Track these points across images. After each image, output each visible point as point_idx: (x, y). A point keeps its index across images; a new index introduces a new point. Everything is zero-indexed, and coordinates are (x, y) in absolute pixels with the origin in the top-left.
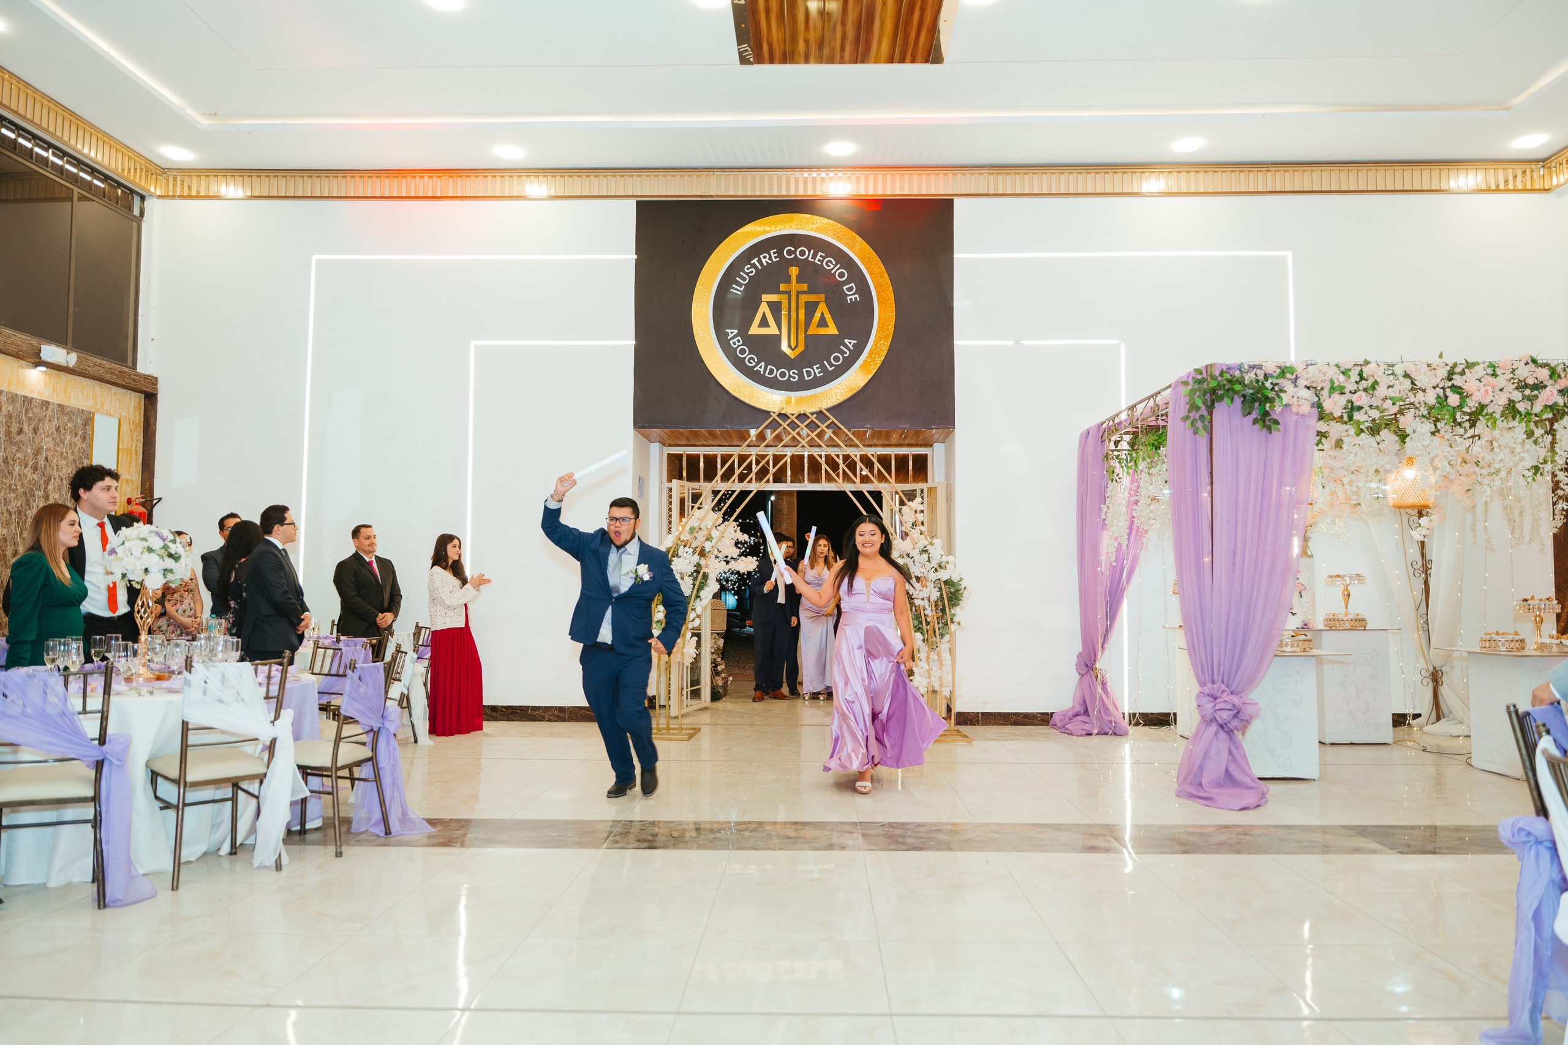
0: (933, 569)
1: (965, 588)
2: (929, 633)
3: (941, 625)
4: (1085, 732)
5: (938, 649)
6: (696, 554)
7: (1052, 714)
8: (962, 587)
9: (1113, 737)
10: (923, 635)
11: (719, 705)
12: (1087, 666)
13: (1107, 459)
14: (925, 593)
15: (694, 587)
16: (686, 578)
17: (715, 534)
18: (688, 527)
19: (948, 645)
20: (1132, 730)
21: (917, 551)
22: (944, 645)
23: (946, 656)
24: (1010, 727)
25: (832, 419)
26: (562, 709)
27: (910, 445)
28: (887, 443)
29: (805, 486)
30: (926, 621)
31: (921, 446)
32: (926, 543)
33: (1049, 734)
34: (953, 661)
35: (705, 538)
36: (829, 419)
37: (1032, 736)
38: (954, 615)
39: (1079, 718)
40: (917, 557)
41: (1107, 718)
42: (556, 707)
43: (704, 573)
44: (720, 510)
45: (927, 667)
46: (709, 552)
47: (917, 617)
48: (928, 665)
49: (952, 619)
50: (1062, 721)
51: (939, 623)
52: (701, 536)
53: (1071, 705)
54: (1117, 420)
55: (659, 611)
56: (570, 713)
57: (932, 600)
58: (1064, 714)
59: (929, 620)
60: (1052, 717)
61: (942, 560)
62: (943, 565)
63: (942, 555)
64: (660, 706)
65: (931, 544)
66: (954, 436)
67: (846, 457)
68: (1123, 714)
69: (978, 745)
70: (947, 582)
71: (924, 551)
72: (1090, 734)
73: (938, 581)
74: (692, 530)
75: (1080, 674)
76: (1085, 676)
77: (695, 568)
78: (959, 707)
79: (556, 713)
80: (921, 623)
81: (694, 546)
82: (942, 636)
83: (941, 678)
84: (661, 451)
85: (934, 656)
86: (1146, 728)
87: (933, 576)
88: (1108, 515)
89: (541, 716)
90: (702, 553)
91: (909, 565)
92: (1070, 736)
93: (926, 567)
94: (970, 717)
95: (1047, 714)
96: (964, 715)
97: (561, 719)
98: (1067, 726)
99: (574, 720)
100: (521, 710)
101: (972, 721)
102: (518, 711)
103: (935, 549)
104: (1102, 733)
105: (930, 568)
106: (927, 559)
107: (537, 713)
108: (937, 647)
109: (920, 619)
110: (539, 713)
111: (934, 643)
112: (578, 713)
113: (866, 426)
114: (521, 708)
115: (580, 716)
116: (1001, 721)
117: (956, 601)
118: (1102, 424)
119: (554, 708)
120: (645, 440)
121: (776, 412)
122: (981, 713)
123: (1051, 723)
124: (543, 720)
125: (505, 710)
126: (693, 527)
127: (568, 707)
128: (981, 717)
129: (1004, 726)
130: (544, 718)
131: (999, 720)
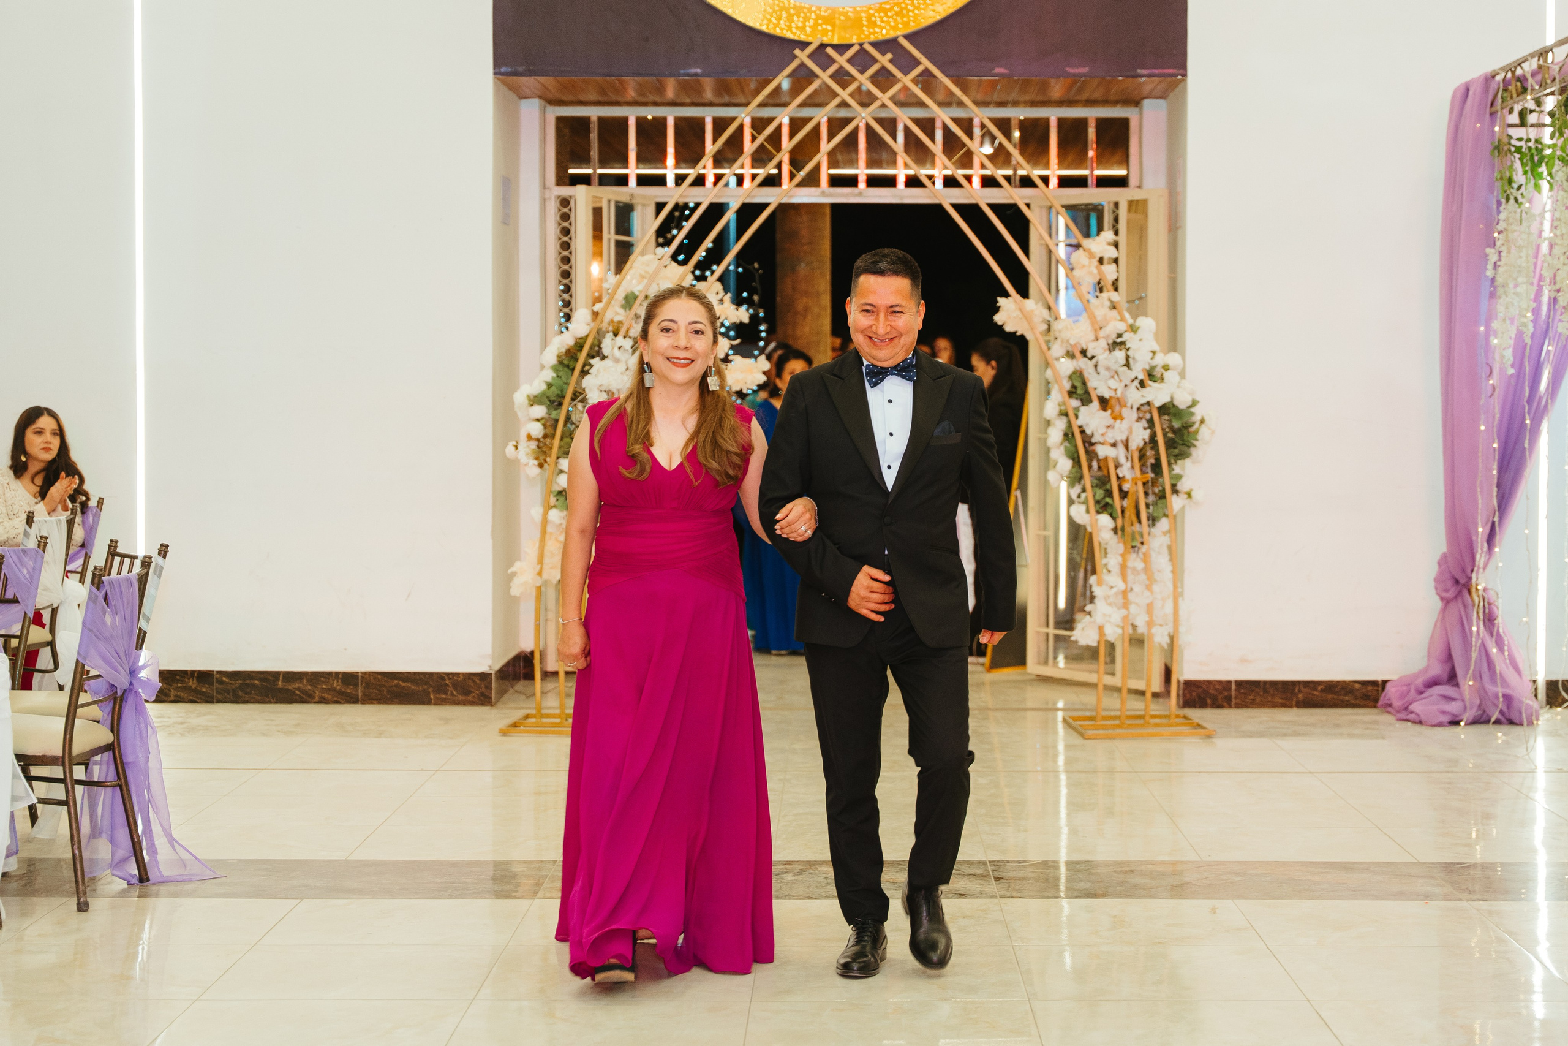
0: (1136, 383)
1: (1202, 421)
2: (1127, 514)
3: (1151, 498)
4: (1446, 719)
5: (1144, 549)
7: (1385, 682)
8: (1197, 418)
9: (1506, 728)
10: (1114, 519)
12: (1457, 582)
13: (1499, 152)
14: (1119, 432)
19: (1167, 540)
21: (1103, 343)
22: (1158, 538)
23: (1161, 562)
24: (1295, 711)
25: (926, 63)
26: (349, 678)
27: (1090, 103)
28: (1040, 98)
29: (860, 194)
30: (1121, 490)
31: (1114, 103)
32: (1121, 327)
33: (1374, 723)
34: (1177, 572)
37: (1337, 725)
38: (1179, 477)
39: (1438, 690)
40: (1103, 357)
41: (1494, 689)
42: (337, 673)
44: (667, 243)
45: (1121, 586)
47: (1102, 481)
48: (1124, 579)
49: (1174, 486)
50: (1403, 696)
51: (1146, 494)
53: (1421, 664)
54: (1519, 72)
56: (368, 685)
57: (1133, 445)
58: (1406, 683)
59: (1126, 487)
60: (1383, 689)
61: (1154, 363)
62: (1158, 372)
63: (1154, 353)
64: (546, 675)
65: (1133, 329)
66: (1184, 92)
68: (1535, 683)
69: (1224, 745)
70: (1163, 410)
71: (1117, 344)
72: (1455, 723)
73: (1146, 408)
74: (629, 299)
75: (1442, 599)
76: (1452, 605)
78: (1190, 670)
79: (337, 685)
80: (1109, 493)
82: (1153, 520)
83: (1150, 608)
84: (543, 113)
85: (1135, 562)
87: (1136, 397)
88: (1501, 270)
89: (305, 693)
91: (1086, 375)
92: (1417, 727)
93: (1122, 378)
94: (1212, 692)
95: (1374, 683)
96: (1199, 687)
97: (347, 698)
98: (1411, 707)
99: (375, 700)
100: (262, 680)
101: (1217, 699)
102: (257, 682)
103: (1140, 340)
104: (1481, 720)
105: (1130, 380)
106: (1123, 362)
107: (297, 686)
108: (1142, 543)
109: (1108, 487)
110: (301, 686)
111: (1138, 536)
112: (384, 686)
113: (998, 70)
114: (262, 676)
115: (389, 692)
116: (1278, 700)
117: (1184, 448)
118: (1493, 77)
119: (332, 676)
120: (511, 94)
121: (808, 44)
122: (1236, 681)
123: (1381, 702)
124: (309, 699)
125: (227, 680)
126: (633, 293)
127: (362, 673)
128: (1236, 690)
129: (1283, 709)
130: (311, 696)
131: (1273, 696)
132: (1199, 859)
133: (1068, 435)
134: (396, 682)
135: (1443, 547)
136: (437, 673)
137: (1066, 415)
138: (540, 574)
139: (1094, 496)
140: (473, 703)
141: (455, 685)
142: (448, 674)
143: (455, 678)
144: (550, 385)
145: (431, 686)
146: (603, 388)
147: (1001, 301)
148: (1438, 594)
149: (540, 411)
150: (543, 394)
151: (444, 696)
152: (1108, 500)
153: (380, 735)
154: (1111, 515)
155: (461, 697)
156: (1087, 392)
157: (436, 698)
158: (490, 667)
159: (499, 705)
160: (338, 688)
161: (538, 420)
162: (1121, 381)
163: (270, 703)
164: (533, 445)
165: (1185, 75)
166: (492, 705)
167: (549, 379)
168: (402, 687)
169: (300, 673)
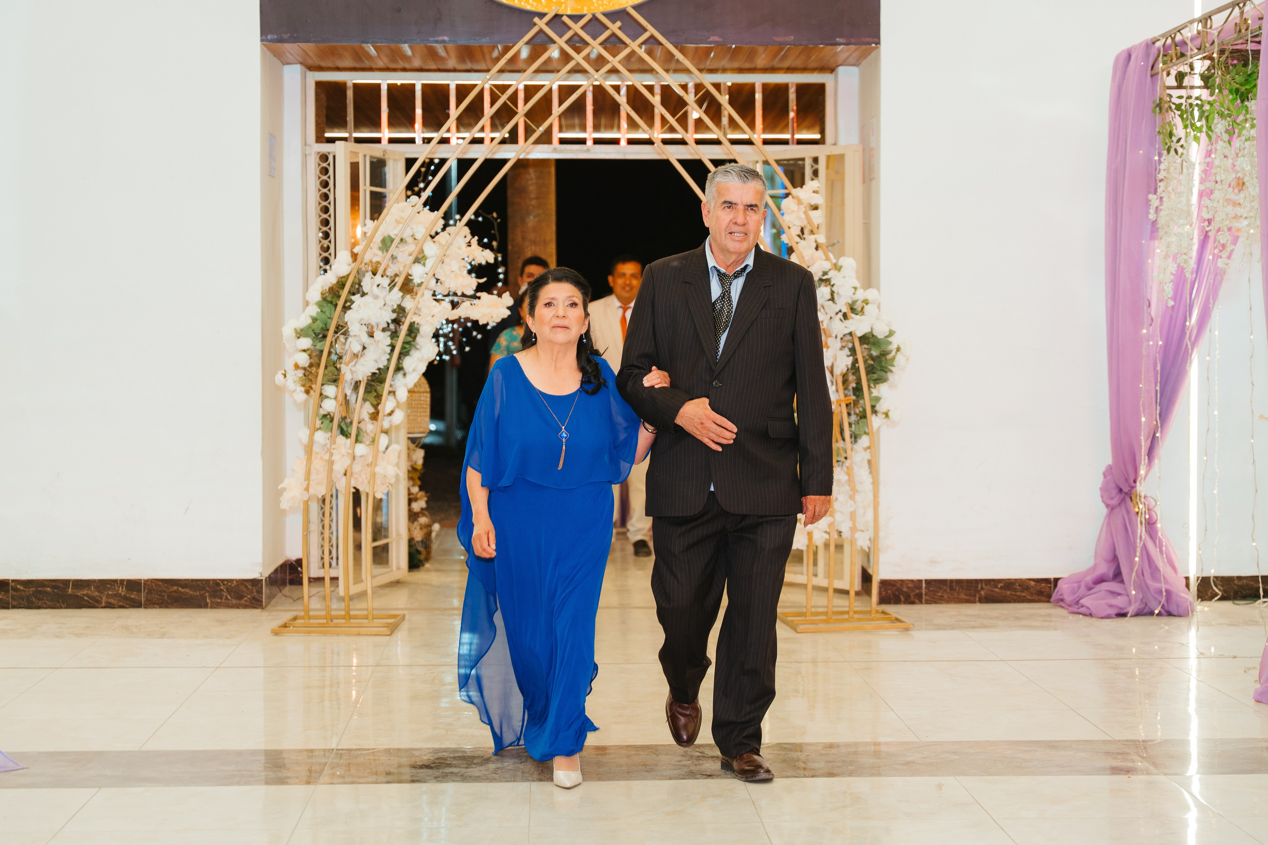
0: (840, 315)
1: (898, 349)
4: (1113, 611)
5: (848, 463)
6: (396, 289)
7: (1056, 580)
8: (893, 347)
9: (1165, 619)
11: (419, 576)
12: (1121, 490)
13: (1160, 109)
15: (392, 350)
16: (378, 334)
17: (431, 249)
18: (378, 239)
19: (867, 455)
20: (1203, 608)
22: (859, 453)
23: (862, 474)
24: (978, 606)
25: (651, 30)
26: (133, 585)
27: (790, 70)
28: (748, 64)
29: (588, 150)
31: (814, 68)
32: (827, 266)
33: (1050, 615)
34: (876, 483)
35: (412, 258)
36: (645, 30)
37: (1017, 618)
38: (878, 399)
39: (1105, 586)
41: (1153, 585)
42: (122, 581)
43: (412, 325)
44: (417, 195)
46: (420, 285)
49: (873, 407)
50: (1073, 592)
51: (849, 414)
52: (404, 255)
53: (1091, 563)
54: (1178, 38)
55: (326, 397)
56: (150, 592)
58: (1077, 580)
60: (1056, 586)
61: (856, 297)
62: (858, 306)
63: (855, 288)
64: (313, 580)
65: (837, 268)
66: (878, 58)
67: (666, 90)
68: (1187, 578)
69: (921, 636)
70: (864, 339)
71: (823, 281)
72: (1122, 615)
73: (848, 338)
74: (386, 243)
75: (1107, 506)
76: (1117, 510)
77: (394, 316)
78: (885, 570)
79: (122, 591)
81: (390, 272)
82: (855, 437)
83: (853, 516)
84: (304, 78)
86: (1228, 605)
87: (839, 327)
88: (1162, 213)
89: (93, 598)
90: (408, 287)
92: (1088, 619)
93: (827, 311)
94: (905, 589)
95: (1047, 581)
96: (895, 586)
97: (132, 603)
98: (1082, 601)
99: (157, 604)
100: (54, 587)
101: (910, 597)
102: (49, 589)
103: (844, 277)
104: (1145, 612)
105: (835, 313)
106: (829, 297)
107: (85, 592)
108: (845, 458)
110: (89, 592)
111: (842, 452)
112: (165, 592)
113: (711, 39)
114: (54, 584)
115: (168, 596)
116: (963, 596)
117: (883, 373)
118: (1154, 43)
119: (117, 583)
120: (276, 61)
121: (544, 15)
122: (926, 580)
123: (1054, 596)
124: (97, 605)
125: (22, 588)
126: (389, 236)
127: (144, 580)
128: (926, 588)
129: (968, 605)
130: (99, 602)
131: (958, 593)
132: (916, 740)
134: (176, 588)
135: (1110, 461)
136: (213, 580)
138: (307, 489)
140: (245, 607)
142: (223, 581)
143: (229, 584)
144: (314, 320)
145: (208, 592)
146: (363, 322)
148: (1103, 501)
149: (306, 342)
150: (309, 327)
151: (219, 601)
153: (163, 635)
155: (234, 601)
157: (212, 602)
158: (261, 574)
159: (269, 607)
160: (123, 594)
161: (304, 351)
162: (827, 313)
163: (61, 608)
164: (300, 373)
165: (878, 43)
166: (263, 608)
167: (314, 314)
168: (182, 593)
169: (88, 581)
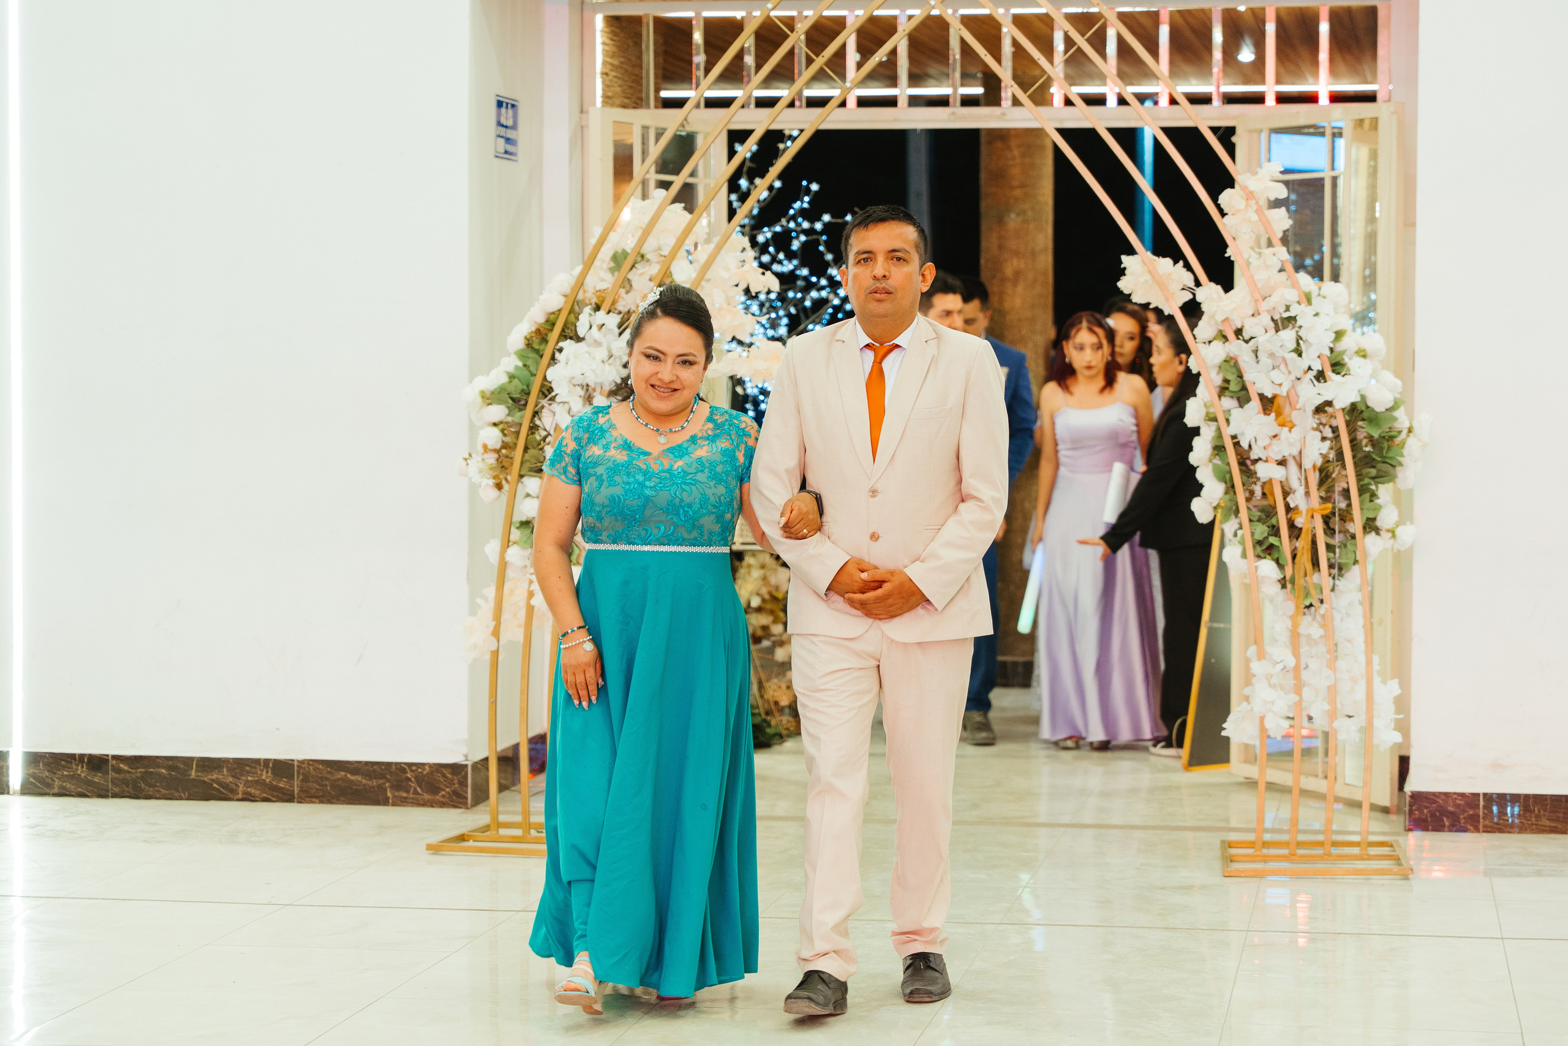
0: (1313, 374)
1: (1410, 430)
2: (1300, 559)
3: (1338, 539)
5: (1323, 609)
8: (1402, 426)
10: (1281, 566)
14: (1286, 445)
18: (606, 253)
19: (1363, 596)
22: (1346, 596)
23: (1351, 627)
26: (282, 768)
30: (1291, 525)
32: (1292, 295)
38: (1378, 508)
40: (1266, 339)
42: (267, 761)
45: (1291, 661)
47: (1266, 514)
48: (1296, 653)
49: (1367, 520)
51: (1328, 531)
55: (528, 495)
56: (306, 779)
57: (1307, 464)
59: (1299, 522)
61: (1339, 346)
63: (1340, 332)
65: (1307, 299)
70: (1352, 413)
73: (1327, 409)
74: (618, 259)
79: (266, 776)
80: (1275, 531)
82: (1339, 569)
83: (1332, 692)
85: (1310, 627)
87: (1311, 394)
89: (226, 786)
91: (1242, 364)
93: (1291, 368)
94: (1451, 809)
96: (1435, 802)
97: (280, 795)
99: (316, 797)
100: (170, 768)
101: (1458, 820)
102: (163, 771)
103: (1317, 315)
105: (1302, 372)
106: (1293, 346)
107: (214, 777)
108: (1322, 601)
109: (1273, 521)
110: (221, 777)
111: (1313, 592)
112: (327, 779)
114: (170, 763)
115: (333, 787)
117: (1385, 467)
119: (260, 765)
122: (1485, 795)
124: (232, 796)
125: (126, 768)
126: (624, 251)
127: (298, 761)
128: (1484, 807)
129: (1553, 836)
130: (234, 791)
131: (1538, 817)
133: (1219, 449)
134: (343, 773)
136: (396, 764)
137: (1215, 419)
139: (1253, 534)
140: (443, 805)
141: (419, 780)
142: (410, 766)
143: (420, 770)
144: (512, 377)
145: (388, 781)
146: (575, 382)
147: (1126, 260)
149: (499, 412)
150: (502, 389)
151: (405, 795)
152: (1272, 540)
154: (1277, 561)
155: (427, 796)
156: (1244, 388)
157: (394, 796)
158: (466, 756)
159: (477, 808)
160: (268, 780)
161: (495, 424)
162: (1290, 373)
163: (181, 799)
164: (491, 458)
166: (467, 808)
167: (511, 369)
168: (351, 781)
169: (219, 760)
